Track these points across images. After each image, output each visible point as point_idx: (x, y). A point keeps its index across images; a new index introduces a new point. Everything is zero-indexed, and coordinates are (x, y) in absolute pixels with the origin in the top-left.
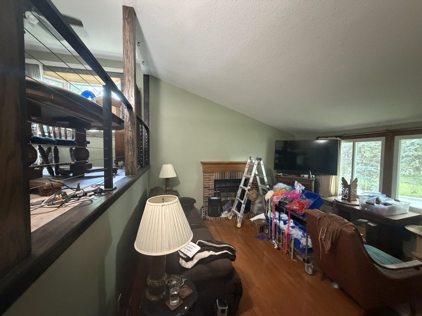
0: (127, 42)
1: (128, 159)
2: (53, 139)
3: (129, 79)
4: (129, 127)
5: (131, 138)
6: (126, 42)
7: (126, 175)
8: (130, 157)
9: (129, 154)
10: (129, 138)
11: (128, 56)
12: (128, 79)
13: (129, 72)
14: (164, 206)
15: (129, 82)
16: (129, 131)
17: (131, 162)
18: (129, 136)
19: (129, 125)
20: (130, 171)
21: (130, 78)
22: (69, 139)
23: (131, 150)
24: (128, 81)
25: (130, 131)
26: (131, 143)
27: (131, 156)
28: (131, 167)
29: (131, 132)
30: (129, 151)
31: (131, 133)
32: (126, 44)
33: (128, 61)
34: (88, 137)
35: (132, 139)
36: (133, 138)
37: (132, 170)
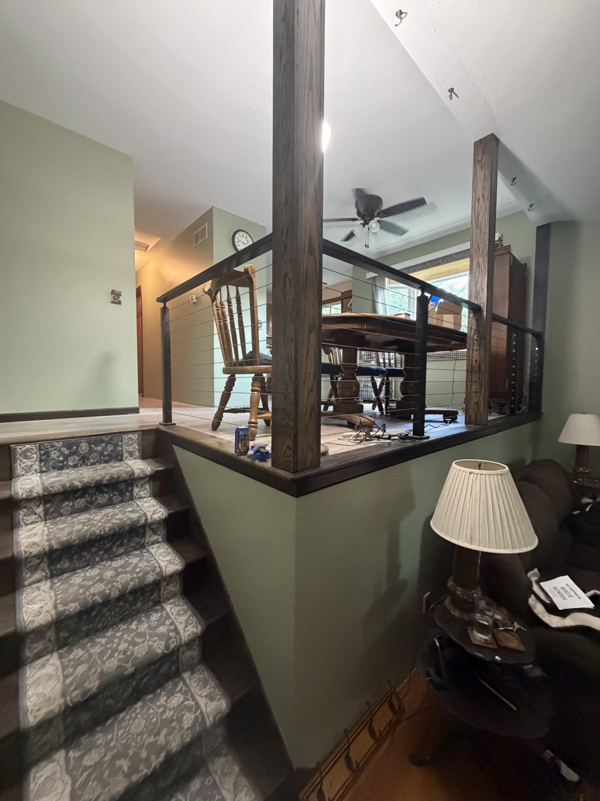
0: (478, 200)
1: (470, 398)
2: (382, 368)
3: (478, 262)
4: (475, 344)
5: (478, 362)
6: (476, 200)
7: (466, 423)
8: (475, 394)
9: (472, 389)
10: (474, 362)
11: (479, 224)
12: (476, 262)
13: (479, 250)
14: (472, 474)
15: (479, 266)
16: (475, 351)
17: (476, 403)
18: (474, 359)
19: (475, 341)
20: (473, 417)
21: (480, 260)
22: (399, 367)
23: (476, 382)
24: (477, 267)
25: (477, 350)
26: (477, 370)
27: (476, 392)
28: (475, 412)
29: (478, 352)
30: (472, 384)
31: (477, 354)
32: (477, 204)
33: (478, 231)
34: (429, 361)
35: (479, 364)
36: (480, 362)
37: (476, 417)
